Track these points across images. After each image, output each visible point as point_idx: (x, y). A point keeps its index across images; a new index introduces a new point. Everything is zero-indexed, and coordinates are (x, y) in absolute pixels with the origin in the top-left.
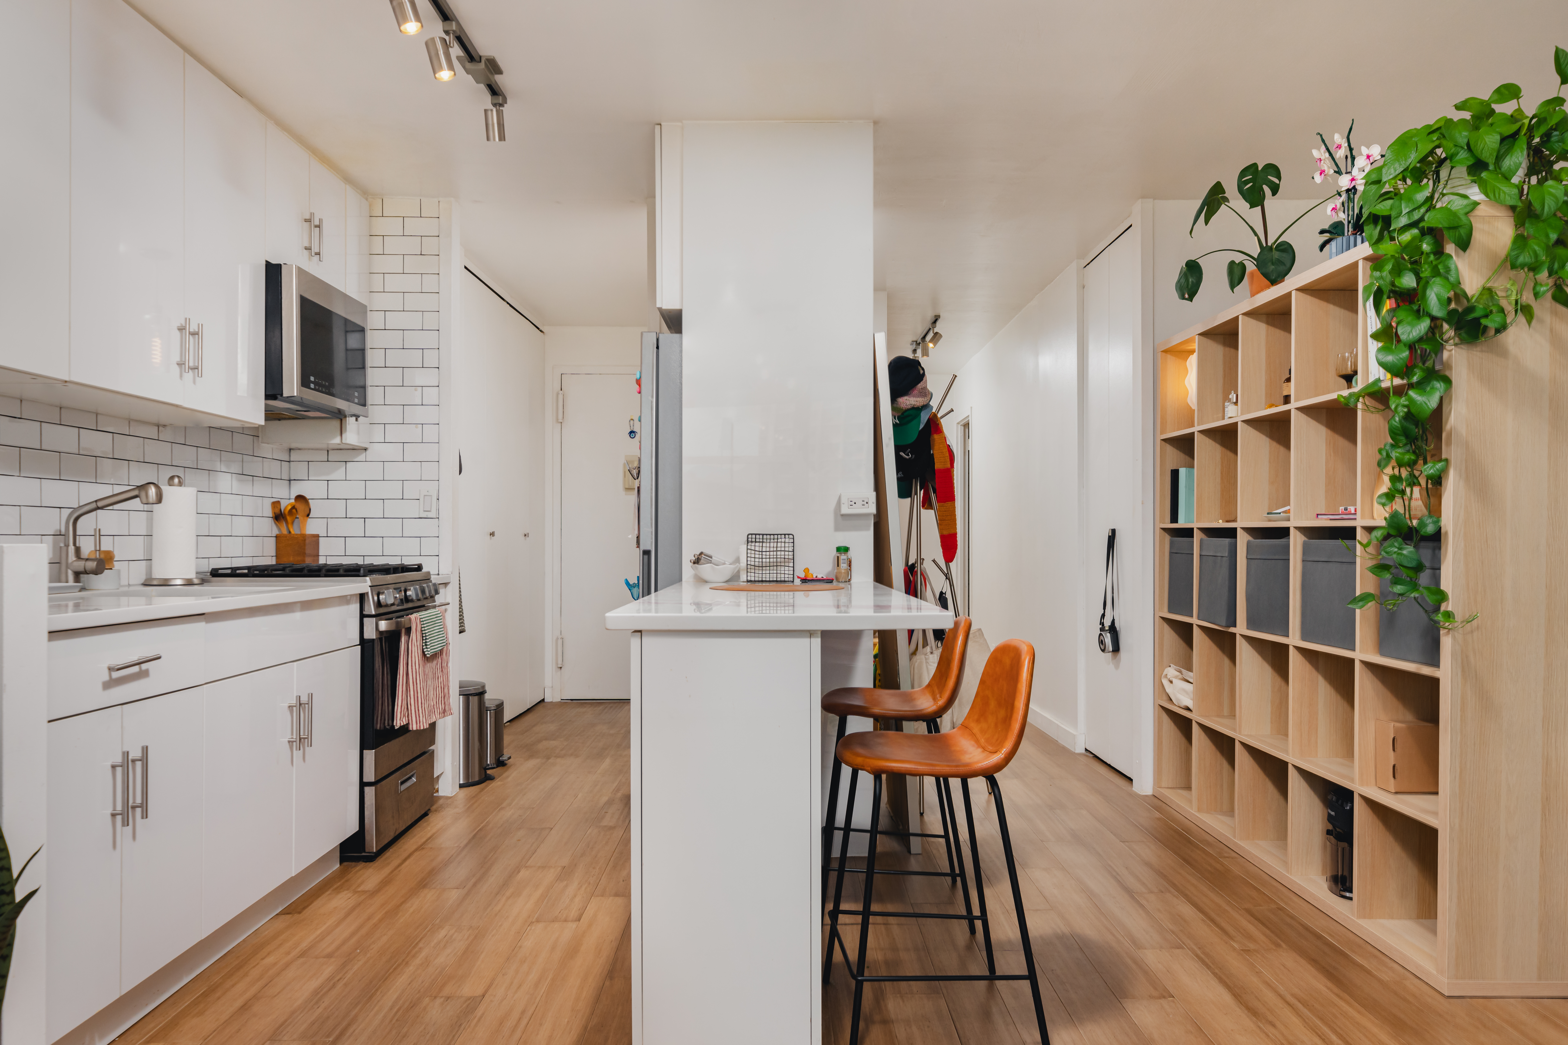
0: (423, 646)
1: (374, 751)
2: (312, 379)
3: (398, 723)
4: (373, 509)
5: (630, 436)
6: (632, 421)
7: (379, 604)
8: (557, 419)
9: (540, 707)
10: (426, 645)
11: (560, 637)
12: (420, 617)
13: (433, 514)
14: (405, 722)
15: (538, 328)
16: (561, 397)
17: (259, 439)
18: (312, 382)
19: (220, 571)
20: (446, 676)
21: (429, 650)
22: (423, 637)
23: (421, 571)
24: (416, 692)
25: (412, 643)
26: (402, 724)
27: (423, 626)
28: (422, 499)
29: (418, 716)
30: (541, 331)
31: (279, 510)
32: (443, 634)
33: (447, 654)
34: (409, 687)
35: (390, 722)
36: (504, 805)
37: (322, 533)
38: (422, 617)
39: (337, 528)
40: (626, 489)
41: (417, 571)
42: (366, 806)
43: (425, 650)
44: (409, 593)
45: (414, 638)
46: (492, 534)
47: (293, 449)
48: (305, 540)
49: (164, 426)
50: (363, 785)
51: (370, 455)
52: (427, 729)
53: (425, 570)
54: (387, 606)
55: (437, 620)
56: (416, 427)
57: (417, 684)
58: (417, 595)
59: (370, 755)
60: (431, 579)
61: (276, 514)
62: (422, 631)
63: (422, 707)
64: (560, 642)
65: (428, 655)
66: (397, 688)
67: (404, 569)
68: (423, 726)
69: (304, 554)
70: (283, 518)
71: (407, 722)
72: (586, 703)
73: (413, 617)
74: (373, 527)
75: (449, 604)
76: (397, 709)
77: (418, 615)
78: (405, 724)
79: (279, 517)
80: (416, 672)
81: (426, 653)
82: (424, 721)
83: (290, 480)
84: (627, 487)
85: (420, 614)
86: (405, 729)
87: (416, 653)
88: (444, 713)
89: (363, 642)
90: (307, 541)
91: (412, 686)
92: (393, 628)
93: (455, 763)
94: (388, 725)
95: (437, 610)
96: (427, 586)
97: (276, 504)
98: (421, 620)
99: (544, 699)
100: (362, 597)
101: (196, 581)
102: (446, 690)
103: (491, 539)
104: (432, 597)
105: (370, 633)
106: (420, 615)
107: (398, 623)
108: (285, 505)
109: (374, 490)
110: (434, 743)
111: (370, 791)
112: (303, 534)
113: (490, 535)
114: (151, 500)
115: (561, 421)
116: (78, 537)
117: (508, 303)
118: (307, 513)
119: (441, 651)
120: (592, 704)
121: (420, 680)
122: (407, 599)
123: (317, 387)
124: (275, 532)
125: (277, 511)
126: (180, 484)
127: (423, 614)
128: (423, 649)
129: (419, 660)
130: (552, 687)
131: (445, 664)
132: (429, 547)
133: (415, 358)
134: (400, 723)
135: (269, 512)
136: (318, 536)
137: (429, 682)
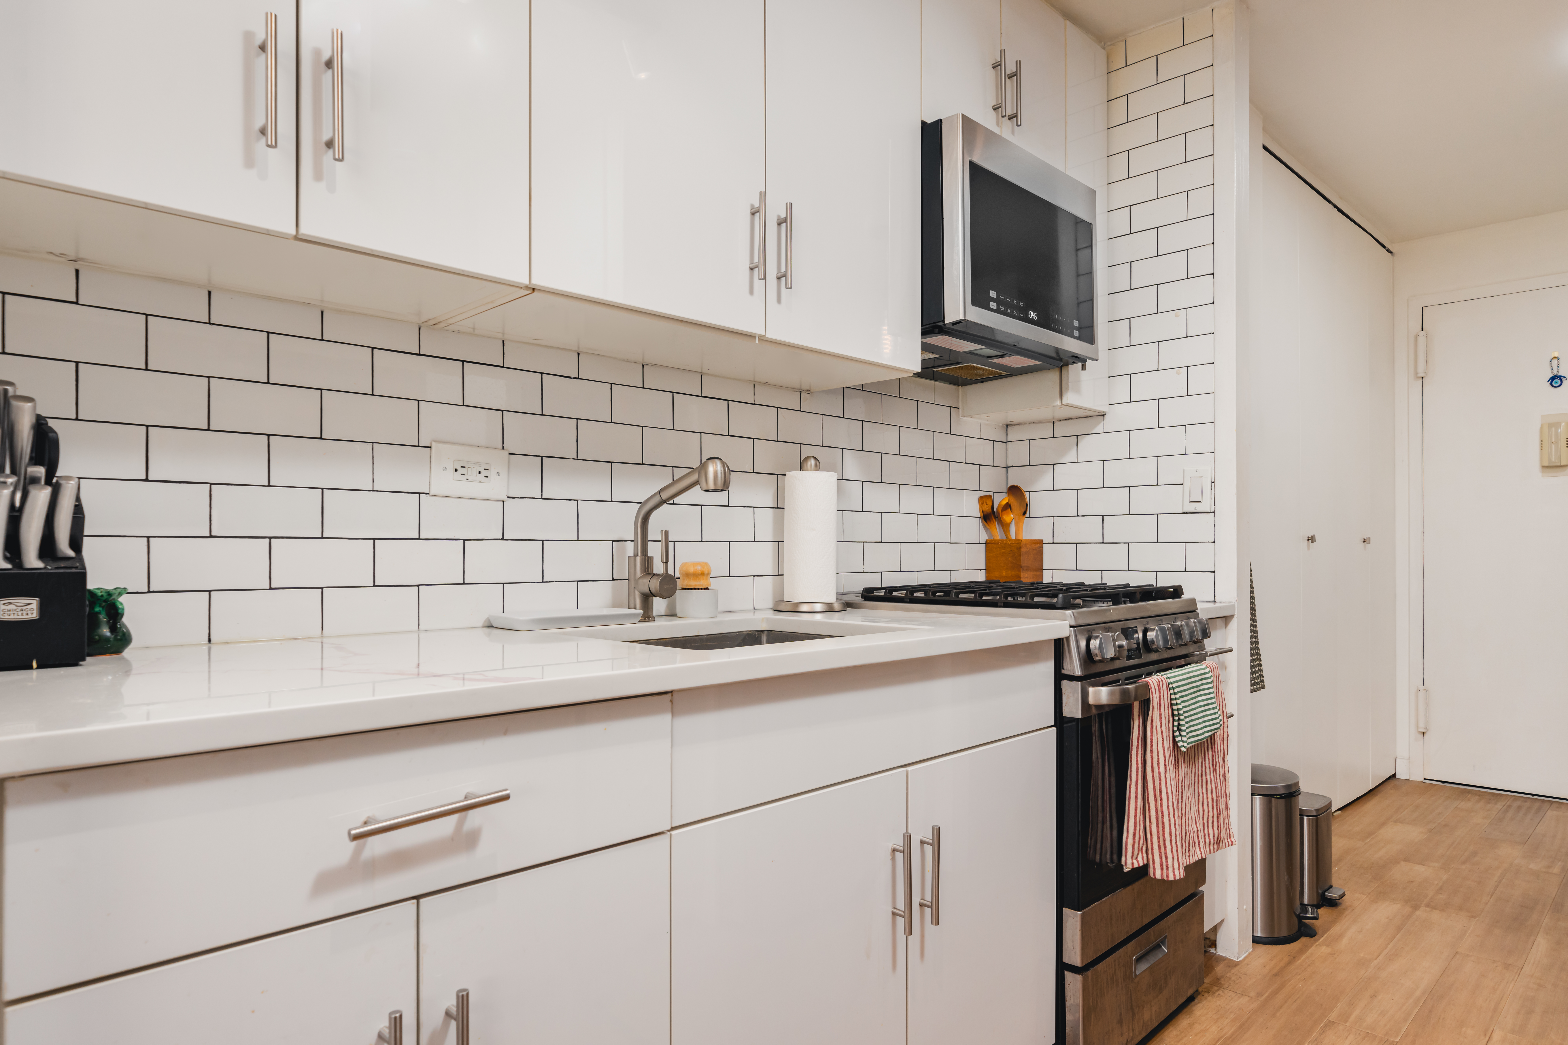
0: (1173, 732)
1: (1080, 913)
2: (993, 294)
3: (1130, 862)
4: (1115, 501)
5: (1551, 384)
6: (1555, 362)
7: (1088, 658)
8: (1416, 373)
9: (1388, 788)
10: (1179, 730)
11: (1422, 688)
12: (1169, 680)
13: (1205, 506)
14: (1140, 861)
15: (1384, 247)
16: (1421, 341)
17: (959, 411)
18: (993, 300)
19: (876, 593)
20: (1223, 779)
21: (1184, 739)
22: (1175, 715)
23: (1181, 597)
24: (1160, 814)
25: (1152, 727)
26: (1136, 865)
27: (1173, 697)
28: (1187, 484)
29: (1163, 856)
30: (1389, 251)
31: (990, 507)
32: (1214, 708)
33: (1225, 740)
34: (1149, 803)
35: (1115, 857)
36: (1333, 1016)
37: (1047, 539)
38: (1172, 680)
39: (1069, 530)
40: (1544, 467)
41: (1173, 598)
42: (1067, 1004)
43: (1178, 739)
44: (1151, 635)
45: (1156, 718)
46: (1312, 539)
47: (1010, 425)
48: (1020, 548)
49: (809, 392)
50: (1062, 967)
51: (1110, 423)
52: (1180, 879)
53: (1186, 596)
54: (1103, 661)
55: (1202, 684)
56: (1178, 373)
57: (1161, 799)
58: (1165, 640)
59: (1073, 919)
60: (1198, 611)
61: (985, 513)
62: (1172, 705)
63: (1171, 840)
64: (1422, 695)
65: (1183, 749)
66: (1127, 802)
67: (1149, 593)
68: (1174, 875)
69: (1018, 567)
70: (996, 518)
71: (1146, 862)
72: (1469, 792)
73: (1153, 680)
74: (1116, 529)
75: (1232, 650)
76: (1127, 838)
77: (1165, 676)
78: (1141, 864)
79: (989, 517)
80: (1160, 778)
81: (1180, 744)
82: (1176, 866)
83: (1007, 468)
84: (1546, 464)
85: (1169, 676)
86: (1142, 871)
87: (1160, 745)
88: (1218, 843)
89: (1060, 721)
90: (1023, 550)
91: (1154, 802)
92: (1116, 701)
93: (1245, 907)
94: (1112, 861)
95: (1204, 666)
96: (1187, 625)
97: (985, 499)
98: (1170, 686)
99: (1394, 775)
100: (1059, 645)
101: (837, 606)
102: (1222, 804)
103: (1308, 545)
104: (1198, 643)
105: (1073, 709)
106: (1168, 678)
107: (1125, 693)
108: (999, 500)
109: (1117, 474)
110: (1204, 883)
111: (1073, 982)
112: (1019, 540)
113: (1308, 540)
114: (711, 486)
115: (1422, 375)
116: (671, 544)
117: (1335, 206)
118: (1023, 510)
119: (1212, 738)
120: (1481, 795)
121: (1167, 793)
122: (1147, 646)
123: (1003, 308)
124: (985, 537)
125: (987, 508)
126: (817, 468)
127: (1175, 675)
128: (1174, 737)
129: (1165, 757)
130: (1409, 759)
131: (1220, 759)
132: (1199, 558)
133: (1175, 266)
134: (1133, 864)
135: (974, 509)
136: (1041, 542)
137: (1187, 793)
